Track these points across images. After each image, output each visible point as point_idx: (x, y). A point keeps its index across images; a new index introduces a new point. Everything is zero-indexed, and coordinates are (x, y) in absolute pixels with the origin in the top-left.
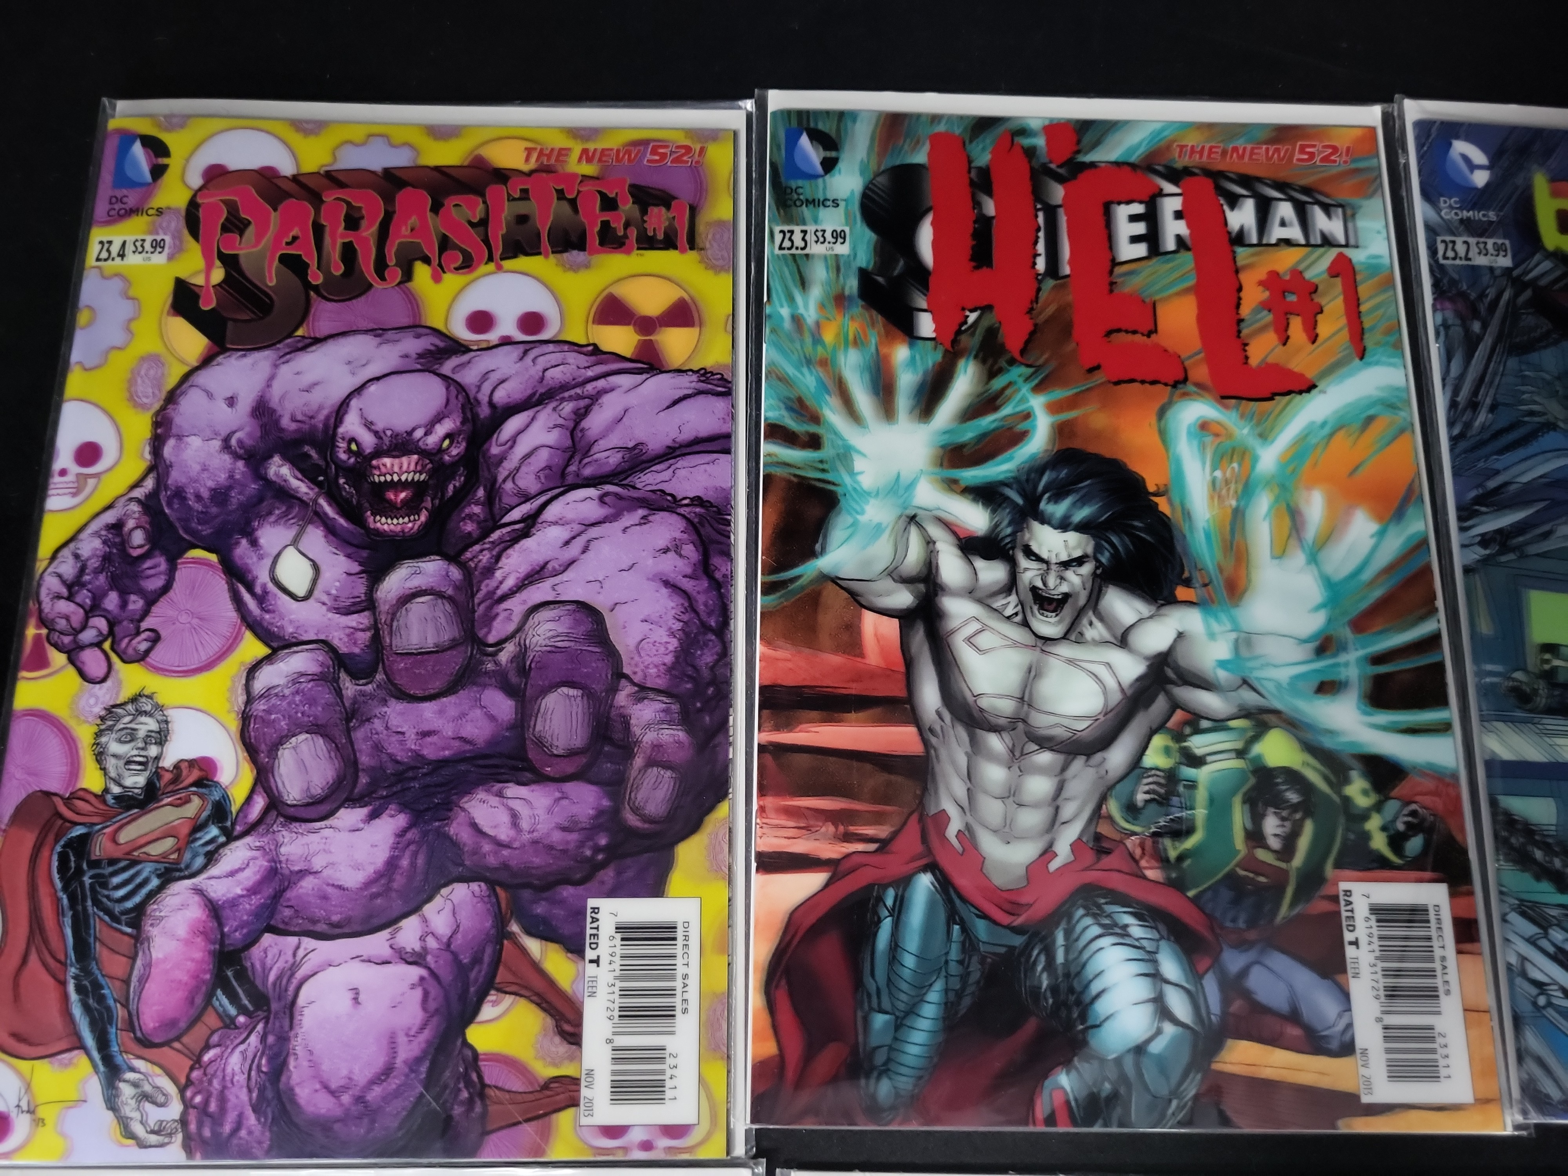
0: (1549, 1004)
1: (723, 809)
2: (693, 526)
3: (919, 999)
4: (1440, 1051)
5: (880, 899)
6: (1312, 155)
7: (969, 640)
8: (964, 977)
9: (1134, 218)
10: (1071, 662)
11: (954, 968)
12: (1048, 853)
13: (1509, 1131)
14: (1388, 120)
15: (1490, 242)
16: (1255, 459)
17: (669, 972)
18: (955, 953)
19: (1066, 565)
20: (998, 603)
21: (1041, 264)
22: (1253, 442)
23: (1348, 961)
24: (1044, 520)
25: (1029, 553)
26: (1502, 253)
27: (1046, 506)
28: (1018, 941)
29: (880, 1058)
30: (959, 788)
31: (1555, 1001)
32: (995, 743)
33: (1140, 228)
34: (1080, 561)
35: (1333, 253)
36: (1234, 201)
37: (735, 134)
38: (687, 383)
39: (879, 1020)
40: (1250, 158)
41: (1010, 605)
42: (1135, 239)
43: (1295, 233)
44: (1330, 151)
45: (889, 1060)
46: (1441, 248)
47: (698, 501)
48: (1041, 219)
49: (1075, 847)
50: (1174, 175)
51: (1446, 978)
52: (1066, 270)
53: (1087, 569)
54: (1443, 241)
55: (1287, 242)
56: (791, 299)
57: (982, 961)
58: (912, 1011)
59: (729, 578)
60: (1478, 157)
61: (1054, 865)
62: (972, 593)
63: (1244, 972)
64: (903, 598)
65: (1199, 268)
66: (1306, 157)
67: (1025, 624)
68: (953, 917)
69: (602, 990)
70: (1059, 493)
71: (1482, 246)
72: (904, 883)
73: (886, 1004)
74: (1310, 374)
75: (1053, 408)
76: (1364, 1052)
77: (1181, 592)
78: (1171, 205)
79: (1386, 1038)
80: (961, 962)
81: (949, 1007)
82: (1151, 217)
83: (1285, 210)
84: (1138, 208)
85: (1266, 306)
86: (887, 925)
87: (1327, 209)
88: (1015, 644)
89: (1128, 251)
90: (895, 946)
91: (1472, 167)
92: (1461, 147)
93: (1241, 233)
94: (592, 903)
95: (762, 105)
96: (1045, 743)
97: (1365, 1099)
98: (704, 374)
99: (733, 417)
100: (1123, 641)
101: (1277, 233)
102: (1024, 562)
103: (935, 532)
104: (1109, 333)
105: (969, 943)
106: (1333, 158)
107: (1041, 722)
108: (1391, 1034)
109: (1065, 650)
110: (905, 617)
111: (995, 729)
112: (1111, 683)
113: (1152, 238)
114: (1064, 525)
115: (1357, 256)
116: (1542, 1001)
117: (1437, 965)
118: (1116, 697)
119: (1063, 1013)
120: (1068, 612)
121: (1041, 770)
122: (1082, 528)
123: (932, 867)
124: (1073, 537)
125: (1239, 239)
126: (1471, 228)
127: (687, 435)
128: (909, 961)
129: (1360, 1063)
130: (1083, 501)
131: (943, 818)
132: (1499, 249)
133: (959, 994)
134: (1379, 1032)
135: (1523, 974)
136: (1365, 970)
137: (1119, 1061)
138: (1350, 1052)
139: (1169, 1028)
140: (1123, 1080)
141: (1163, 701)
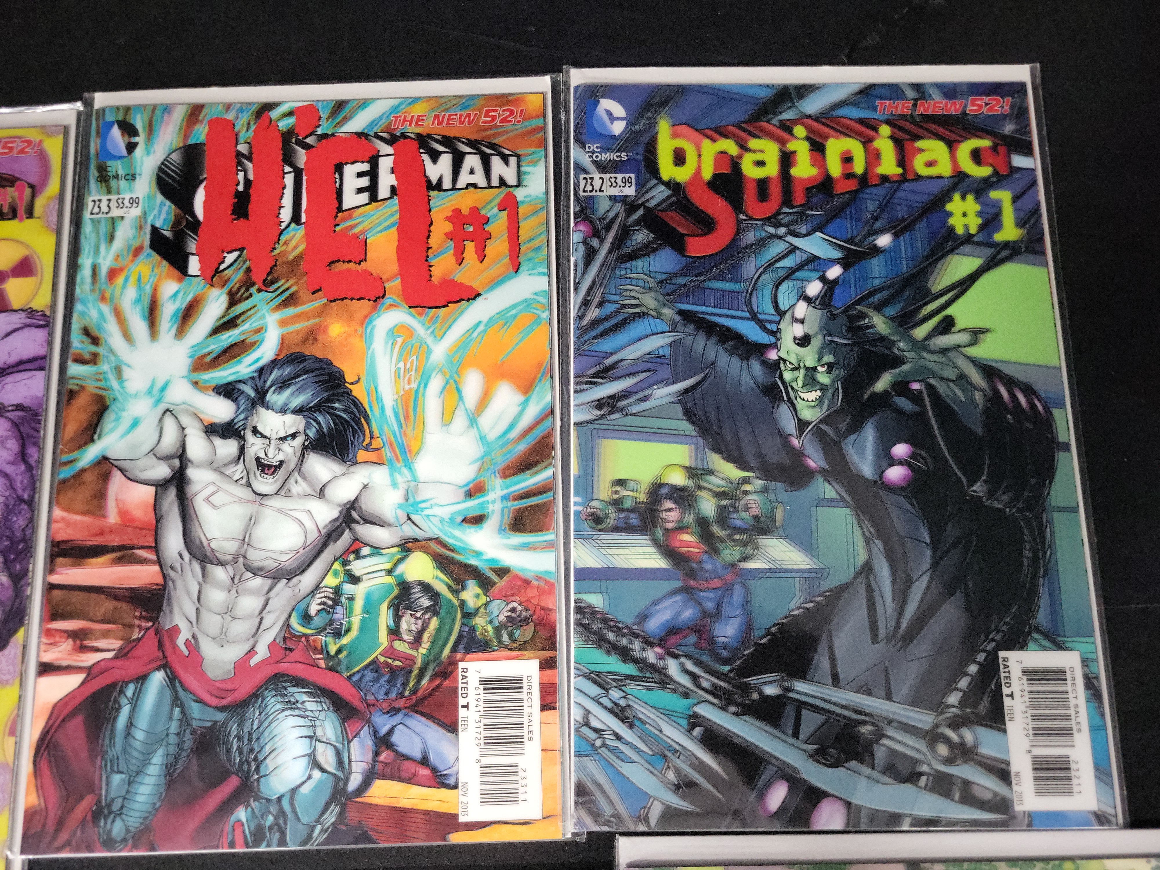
0: (604, 745)
2: (16, 425)
3: (146, 762)
4: (521, 781)
5: (121, 692)
6: (494, 118)
7: (207, 500)
8: (180, 746)
9: (360, 175)
10: (281, 511)
11: (173, 739)
12: (251, 652)
13: (568, 837)
14: (555, 86)
15: (620, 176)
16: (429, 352)
18: (174, 727)
19: (283, 439)
20: (229, 471)
21: (286, 214)
22: (430, 341)
23: (460, 719)
24: (267, 406)
25: (255, 431)
26: (628, 185)
27: (271, 397)
28: (220, 717)
29: (116, 807)
30: (190, 609)
31: (608, 742)
32: (219, 573)
33: (365, 182)
34: (293, 436)
35: (504, 191)
36: (435, 156)
37: (66, 130)
38: (17, 319)
39: (117, 779)
40: (448, 123)
41: (237, 472)
42: (360, 191)
43: (479, 179)
44: (508, 113)
45: (122, 806)
46: (582, 183)
47: (19, 407)
48: (289, 180)
49: (272, 646)
50: (392, 140)
51: (531, 728)
52: (303, 219)
53: (299, 441)
54: (585, 178)
55: (474, 186)
56: (97, 251)
57: (194, 732)
58: (141, 771)
59: (40, 461)
60: (618, 110)
61: (254, 661)
62: (211, 464)
63: (391, 732)
64: (163, 471)
65: (401, 210)
66: (489, 119)
67: (249, 485)
68: (176, 701)
70: (283, 385)
71: (613, 180)
72: (142, 679)
73: (122, 767)
74: (475, 285)
75: (283, 323)
76: (465, 784)
77: (362, 455)
78: (385, 164)
79: (483, 774)
80: (178, 734)
81: (169, 766)
82: (373, 174)
83: (472, 161)
84: (365, 167)
85: (450, 236)
86: (126, 710)
87: (505, 159)
88: (240, 500)
89: (350, 200)
90: (130, 725)
91: (612, 118)
92: (606, 104)
93: (440, 180)
95: (89, 105)
96: (256, 571)
97: (462, 819)
98: (31, 313)
99: (50, 343)
100: (321, 493)
101: (464, 179)
102: (250, 438)
103: (185, 420)
104: (332, 263)
105: (185, 720)
106: (509, 119)
107: (255, 557)
108: (486, 771)
109: (276, 502)
110: (161, 486)
111: (221, 564)
112: (309, 525)
113: (372, 190)
114: (283, 411)
115: (520, 194)
116: (598, 743)
117: (525, 720)
118: (313, 535)
119: (245, 767)
120: (281, 474)
121: (254, 592)
122: (298, 411)
123: (165, 666)
124: (289, 418)
125: (438, 186)
126: (603, 167)
127: (14, 359)
128: (140, 735)
129: (461, 793)
130: (300, 391)
131: (175, 631)
132: (625, 181)
133: (177, 757)
134: (477, 770)
135: (587, 724)
136: (472, 726)
137: (279, 800)
138: (455, 787)
139: (317, 774)
140: (282, 813)
141: (347, 536)
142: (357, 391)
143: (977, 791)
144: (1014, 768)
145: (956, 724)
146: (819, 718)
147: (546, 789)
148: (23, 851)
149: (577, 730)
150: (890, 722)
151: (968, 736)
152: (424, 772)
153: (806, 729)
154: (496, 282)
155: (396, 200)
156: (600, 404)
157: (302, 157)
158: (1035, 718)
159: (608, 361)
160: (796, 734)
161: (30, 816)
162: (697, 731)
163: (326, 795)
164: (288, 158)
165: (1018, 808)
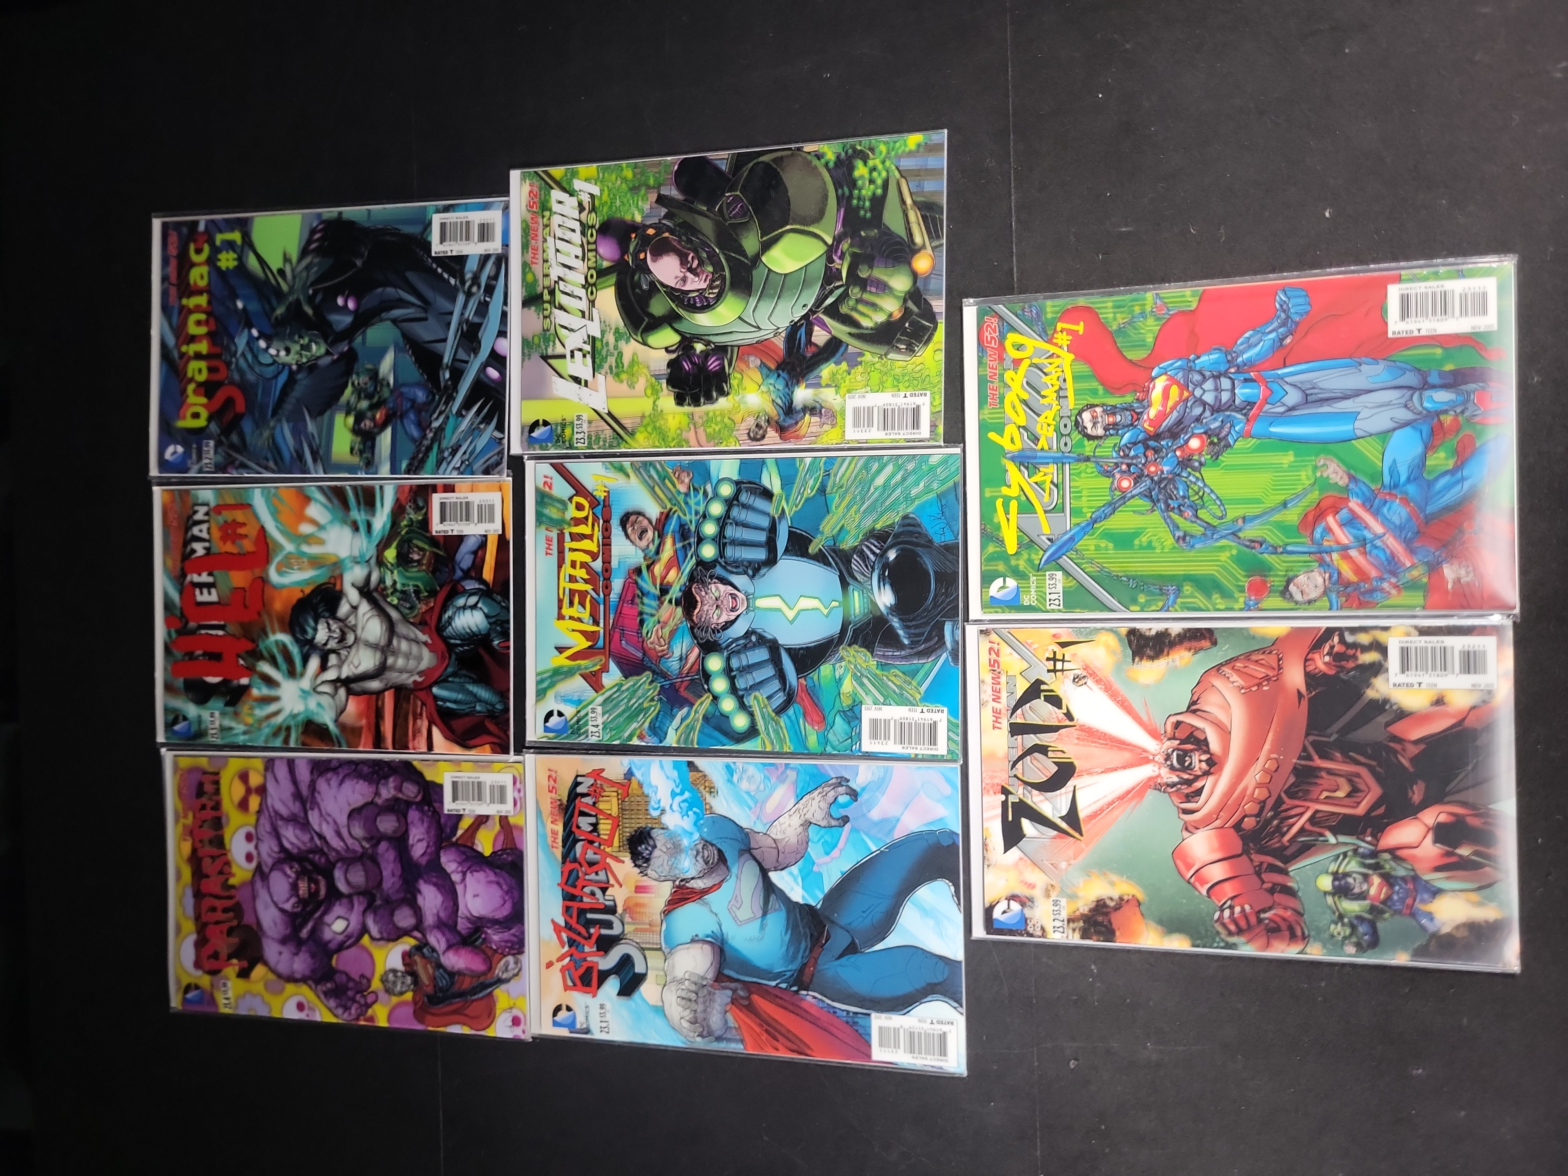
0: (468, 460)
1: (415, 763)
2: (321, 774)
3: (471, 693)
4: (485, 503)
5: (441, 706)
7: (356, 667)
8: (466, 676)
9: (201, 593)
10: (363, 629)
11: (462, 680)
12: (425, 643)
13: (510, 479)
14: (160, 484)
15: (204, 449)
16: (290, 553)
17: (467, 783)
18: (457, 680)
19: (330, 629)
20: (343, 657)
21: (220, 633)
22: (284, 553)
23: (458, 534)
24: (314, 638)
25: (326, 644)
26: (208, 444)
27: (309, 637)
28: (454, 657)
29: (490, 708)
30: (405, 676)
31: (467, 458)
32: (390, 661)
33: (205, 591)
34: (328, 624)
35: (212, 513)
36: (193, 551)
37: (175, 756)
38: (269, 776)
39: (478, 708)
41: (344, 653)
42: (210, 593)
43: (204, 527)
45: (490, 705)
46: (207, 469)
47: (312, 772)
48: (203, 632)
49: (424, 633)
50: (184, 575)
51: (462, 498)
52: (222, 623)
53: (331, 622)
54: (205, 468)
55: (209, 529)
56: (236, 735)
57: (459, 670)
58: (475, 695)
59: (338, 759)
60: (170, 449)
61: (430, 641)
62: (340, 666)
63: (462, 570)
64: (342, 692)
65: (218, 569)
67: (350, 647)
68: (446, 680)
69: (473, 808)
70: (305, 632)
71: (206, 453)
72: (436, 698)
73: (473, 705)
74: (258, 528)
75: (274, 632)
76: (486, 531)
77: (338, 588)
78: (196, 578)
79: (482, 522)
80: (460, 678)
81: (475, 682)
82: (201, 586)
83: (195, 531)
84: (197, 591)
85: (233, 542)
86: (448, 704)
87: (195, 512)
88: (358, 650)
89: (214, 597)
90: (455, 702)
91: (175, 453)
92: (168, 455)
93: (205, 548)
94: (446, 812)
95: (163, 745)
96: (390, 642)
98: (266, 769)
99: (281, 758)
100: (355, 608)
101: (205, 535)
102: (329, 647)
103: (319, 681)
104: (246, 607)
105: (454, 674)
107: (383, 643)
108: (480, 520)
109: (359, 632)
110: (350, 692)
111: (386, 659)
112: (369, 615)
113: (209, 586)
114: (315, 630)
115: (213, 504)
116: (467, 463)
117: (458, 500)
118: (374, 612)
120: (346, 630)
121: (399, 642)
122: (316, 622)
123: (430, 687)
124: (320, 627)
125: (208, 549)
126: (200, 458)
127: (288, 776)
128: (460, 697)
129: (489, 533)
130: (307, 621)
131: (415, 682)
132: (207, 446)
133: (470, 678)
134: (480, 525)
135: (459, 468)
136: (460, 528)
137: (490, 624)
138: (486, 536)
139: (480, 605)
140: (495, 623)
141: (375, 594)
142: (308, 591)
143: (493, 273)
144: (483, 253)
145: (463, 282)
146: (460, 350)
147: (489, 490)
148: (508, 753)
149: (462, 473)
150: (462, 314)
151: (468, 276)
152: (480, 553)
153: (465, 358)
154: (256, 517)
155: (216, 573)
156: (315, 460)
157: (192, 625)
158: (461, 240)
159: (295, 455)
160: (467, 362)
161: (494, 752)
162: (464, 413)
163: (490, 601)
164: (193, 632)
165: (500, 251)
